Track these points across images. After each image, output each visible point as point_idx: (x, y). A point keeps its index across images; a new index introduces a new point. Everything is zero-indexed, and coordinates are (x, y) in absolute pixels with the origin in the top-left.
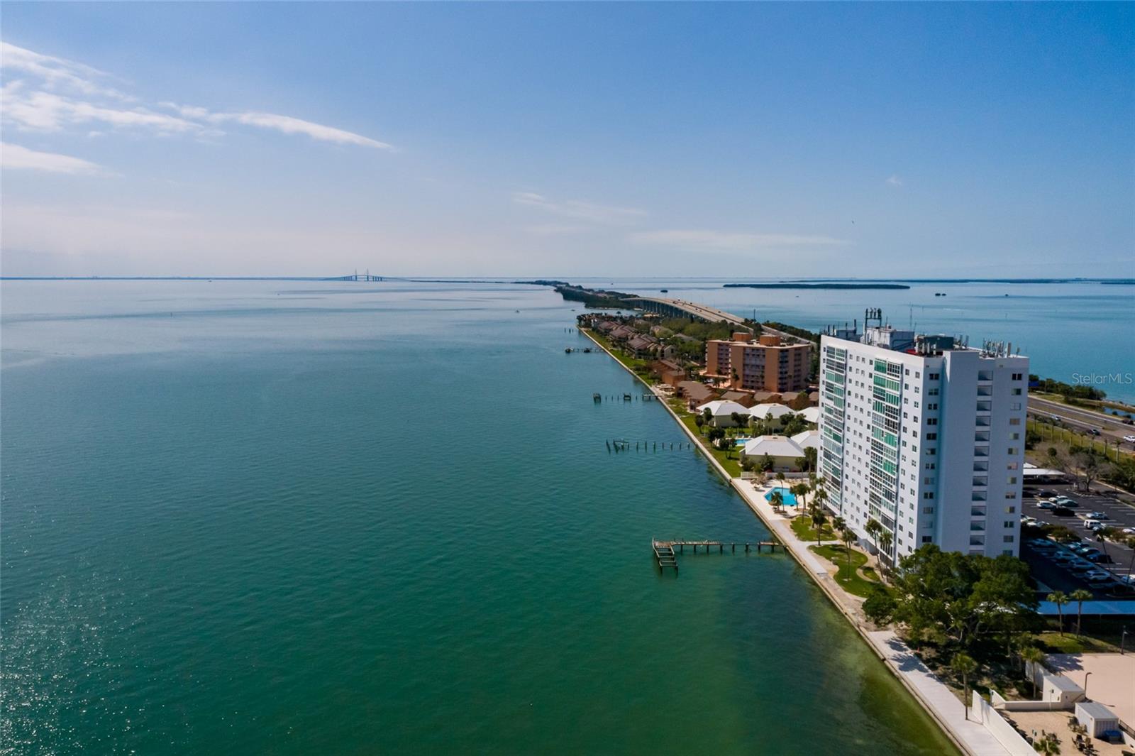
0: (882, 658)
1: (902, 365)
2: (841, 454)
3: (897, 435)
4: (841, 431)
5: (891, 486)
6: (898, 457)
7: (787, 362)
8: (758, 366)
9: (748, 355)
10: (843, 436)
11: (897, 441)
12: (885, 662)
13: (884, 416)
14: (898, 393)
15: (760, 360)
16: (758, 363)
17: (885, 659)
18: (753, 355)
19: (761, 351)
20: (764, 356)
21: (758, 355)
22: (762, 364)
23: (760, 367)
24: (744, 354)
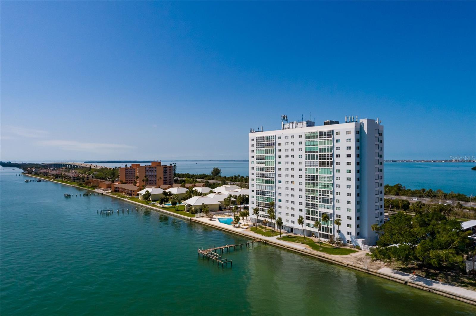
0: (404, 282)
1: (333, 131)
2: (274, 190)
3: (332, 168)
4: (274, 178)
5: (328, 196)
6: (333, 179)
7: (167, 173)
8: (152, 175)
9: (147, 170)
10: (275, 180)
11: (332, 171)
12: (409, 284)
13: (318, 160)
14: (332, 145)
15: (154, 173)
16: (153, 174)
17: (406, 283)
18: (150, 170)
19: (154, 168)
20: (156, 170)
21: (153, 170)
22: (155, 174)
23: (154, 176)
24: (145, 170)
